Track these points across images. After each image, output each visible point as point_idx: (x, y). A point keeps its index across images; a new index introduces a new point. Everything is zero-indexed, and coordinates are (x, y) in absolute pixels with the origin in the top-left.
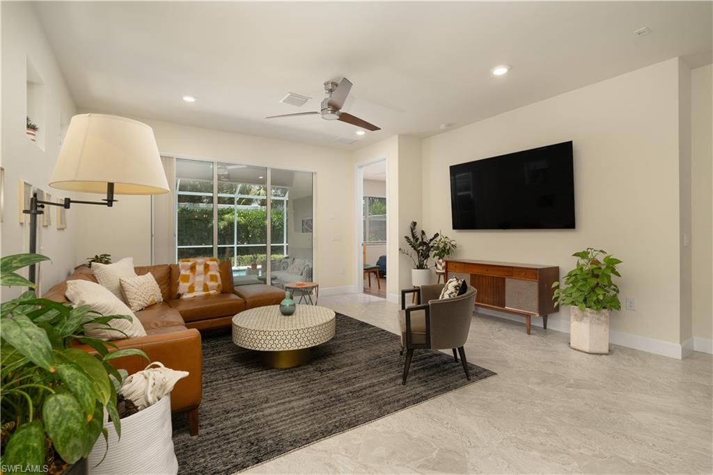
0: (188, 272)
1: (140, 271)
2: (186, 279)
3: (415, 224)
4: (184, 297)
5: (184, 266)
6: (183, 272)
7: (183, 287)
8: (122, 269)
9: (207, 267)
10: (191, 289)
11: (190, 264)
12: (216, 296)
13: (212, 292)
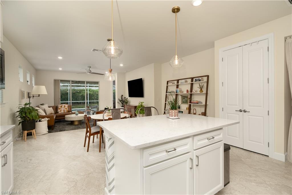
0: (60, 107)
1: (49, 107)
2: (60, 109)
3: (122, 95)
4: (59, 113)
5: (59, 106)
6: (59, 107)
7: (59, 110)
8: (46, 107)
9: (65, 106)
10: (61, 111)
11: (61, 106)
12: (66, 112)
13: (65, 112)
